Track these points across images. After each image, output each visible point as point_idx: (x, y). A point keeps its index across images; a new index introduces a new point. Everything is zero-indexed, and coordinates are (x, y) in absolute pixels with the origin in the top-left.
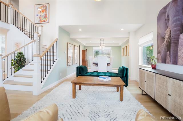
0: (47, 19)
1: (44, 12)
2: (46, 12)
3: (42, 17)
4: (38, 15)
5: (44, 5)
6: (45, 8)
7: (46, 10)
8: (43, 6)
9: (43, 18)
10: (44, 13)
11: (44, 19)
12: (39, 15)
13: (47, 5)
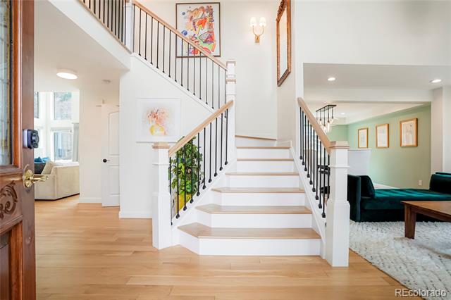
0: (214, 46)
1: (206, 27)
2: (210, 26)
3: (198, 39)
4: (186, 34)
5: (205, 6)
6: (207, 14)
7: (212, 20)
8: (202, 8)
9: (201, 43)
10: (206, 29)
11: (206, 45)
12: (190, 33)
13: (215, 7)
